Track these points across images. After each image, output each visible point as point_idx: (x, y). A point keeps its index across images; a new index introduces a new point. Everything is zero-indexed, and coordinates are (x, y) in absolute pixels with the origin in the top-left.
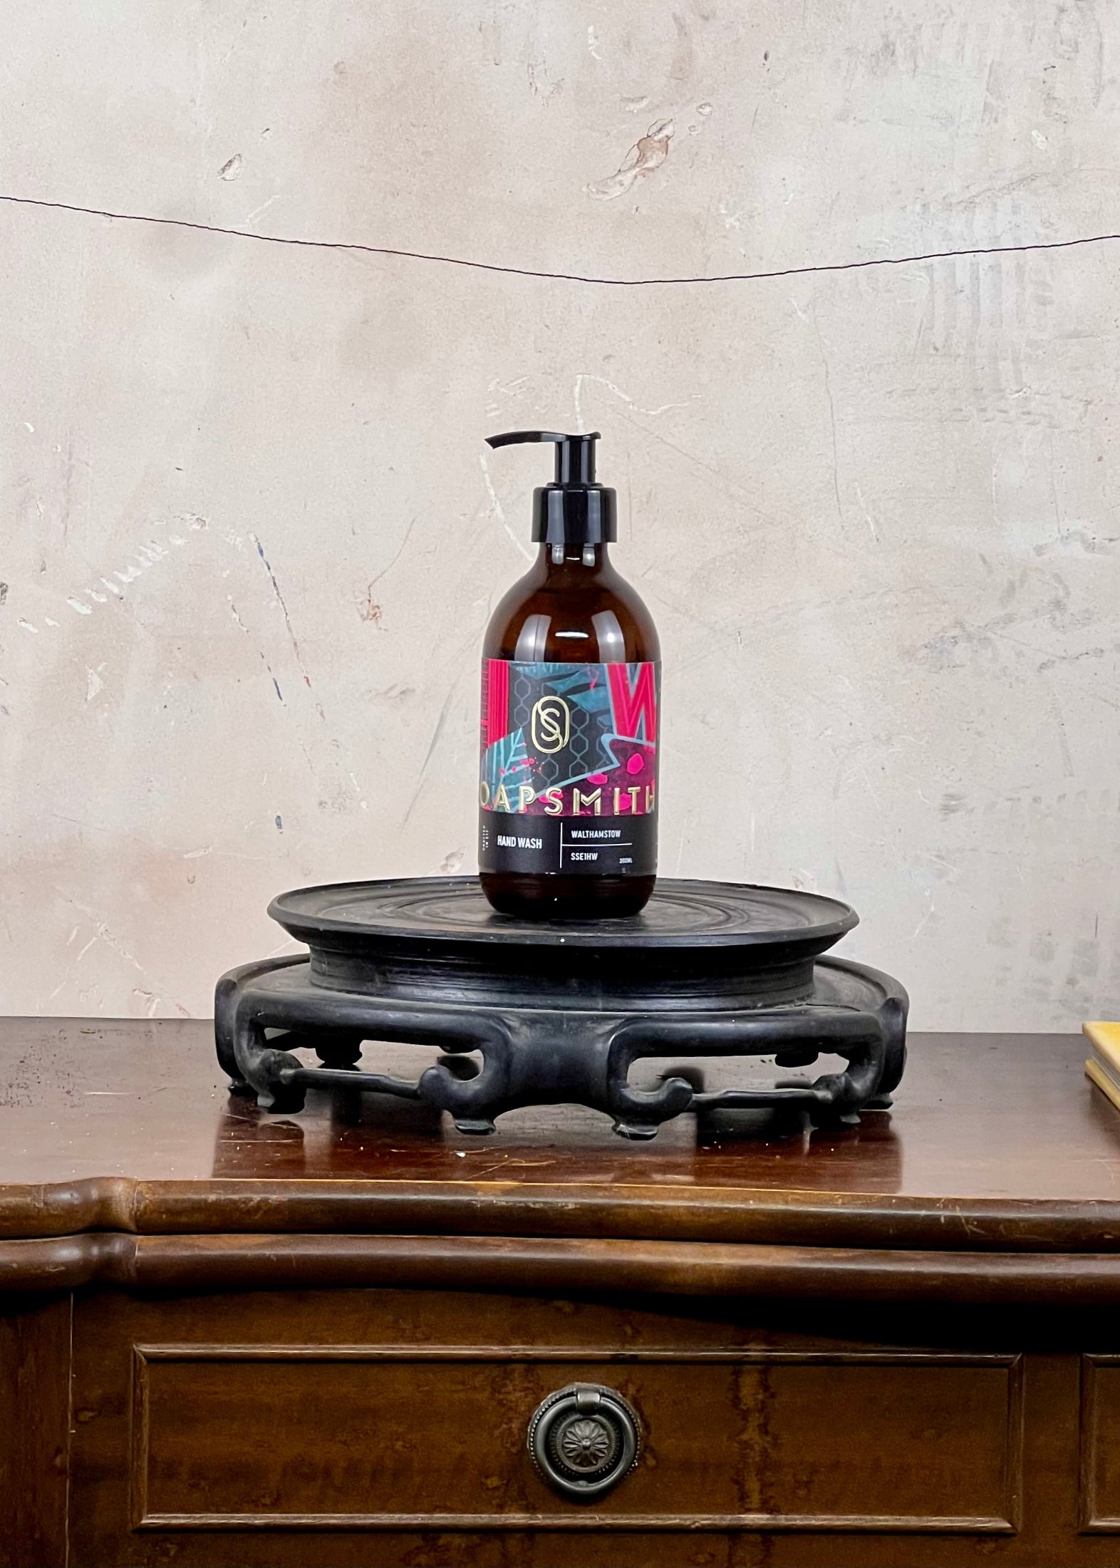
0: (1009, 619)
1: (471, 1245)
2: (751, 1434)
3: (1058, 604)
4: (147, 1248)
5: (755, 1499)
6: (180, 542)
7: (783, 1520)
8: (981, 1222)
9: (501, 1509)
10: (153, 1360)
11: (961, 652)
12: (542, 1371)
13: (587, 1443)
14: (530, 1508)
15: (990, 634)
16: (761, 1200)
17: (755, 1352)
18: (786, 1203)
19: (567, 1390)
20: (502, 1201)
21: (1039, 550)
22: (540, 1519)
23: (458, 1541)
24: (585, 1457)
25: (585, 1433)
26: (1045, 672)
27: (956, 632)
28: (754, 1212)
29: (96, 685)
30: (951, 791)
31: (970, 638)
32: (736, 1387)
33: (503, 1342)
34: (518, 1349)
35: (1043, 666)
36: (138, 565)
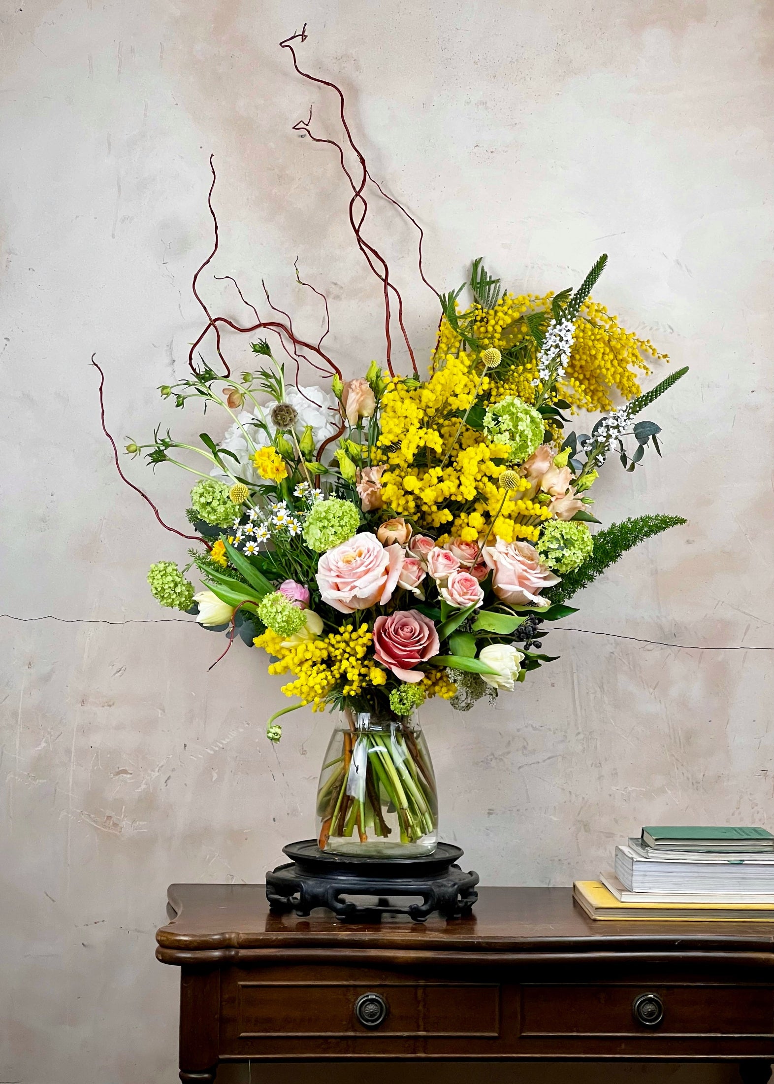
0: (509, 753)
1: (337, 951)
2: (420, 1008)
3: (525, 748)
4: (243, 952)
5: (422, 1027)
6: (241, 730)
7: (430, 1034)
8: (487, 943)
9: (346, 1031)
10: (244, 986)
11: (493, 763)
12: (359, 989)
13: (371, 1011)
14: (355, 1031)
15: (502, 757)
16: (422, 937)
17: (422, 983)
18: (430, 937)
19: (366, 995)
20: (346, 938)
21: (518, 730)
22: (358, 1034)
23: (333, 1041)
24: (372, 1014)
25: (371, 1008)
26: (521, 770)
27: (492, 757)
28: (420, 940)
29: (215, 777)
30: (490, 808)
31: (496, 759)
32: (416, 994)
33: (346, 980)
34: (352, 983)
35: (520, 768)
36: (228, 738)
